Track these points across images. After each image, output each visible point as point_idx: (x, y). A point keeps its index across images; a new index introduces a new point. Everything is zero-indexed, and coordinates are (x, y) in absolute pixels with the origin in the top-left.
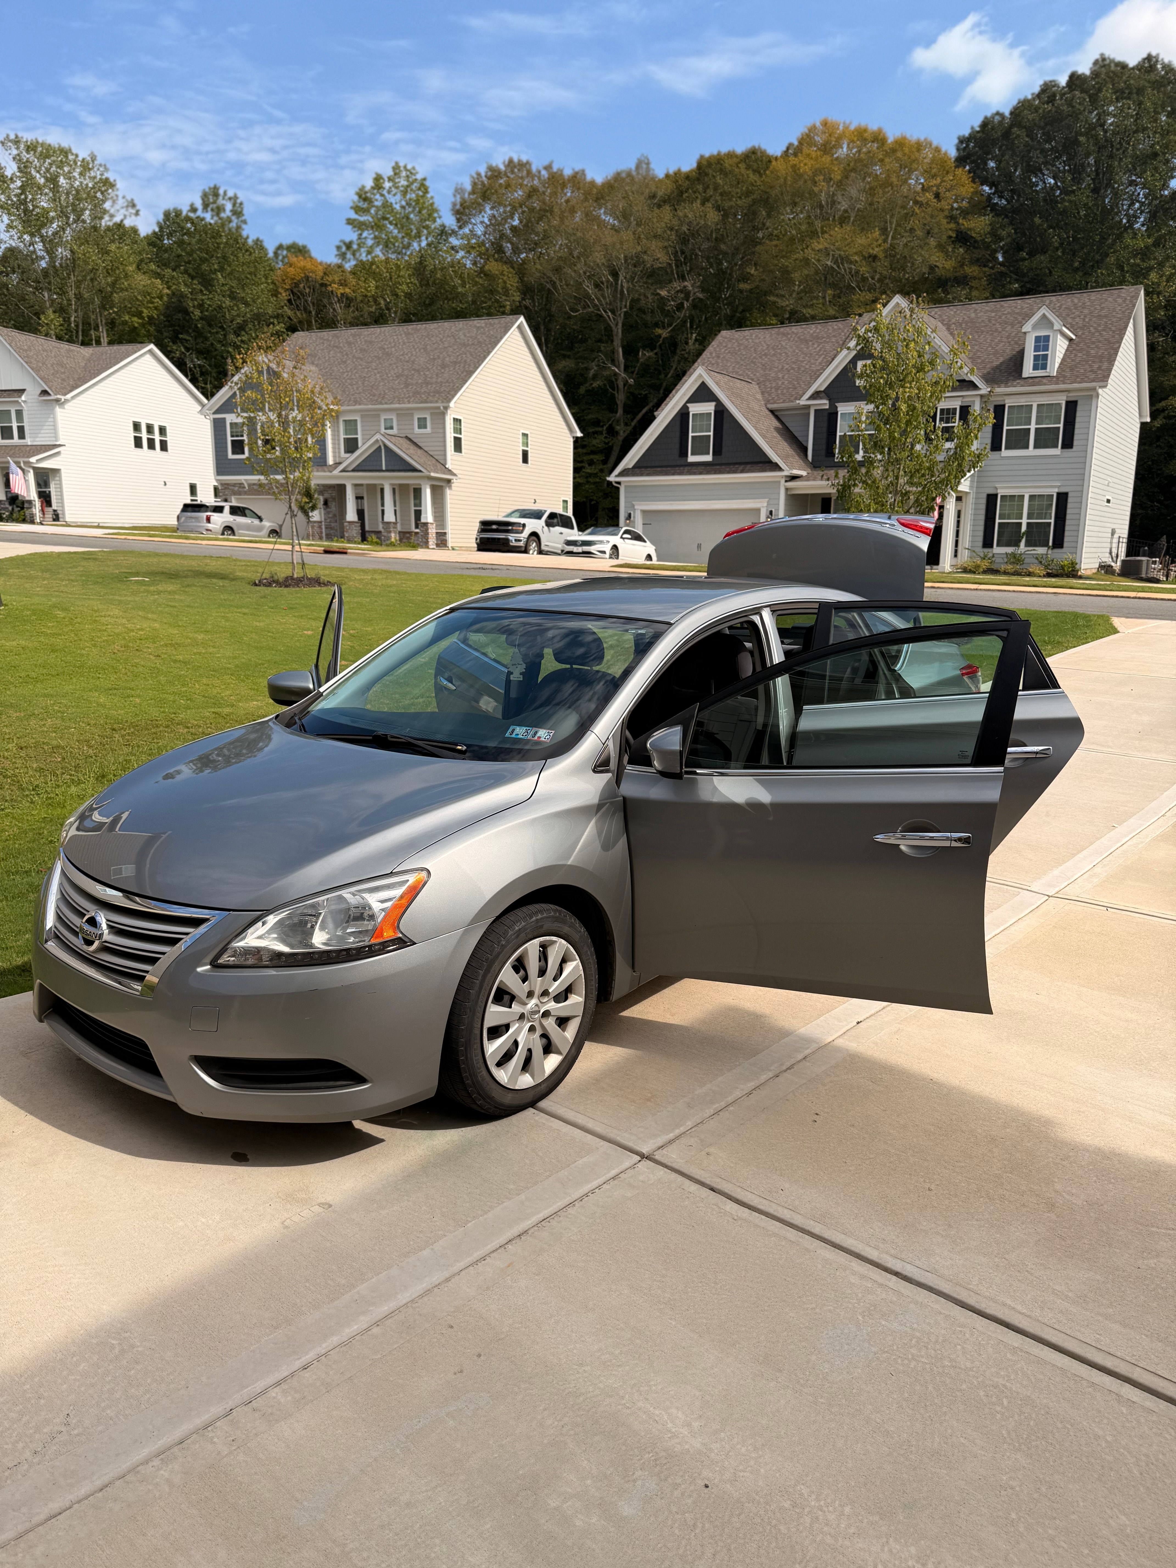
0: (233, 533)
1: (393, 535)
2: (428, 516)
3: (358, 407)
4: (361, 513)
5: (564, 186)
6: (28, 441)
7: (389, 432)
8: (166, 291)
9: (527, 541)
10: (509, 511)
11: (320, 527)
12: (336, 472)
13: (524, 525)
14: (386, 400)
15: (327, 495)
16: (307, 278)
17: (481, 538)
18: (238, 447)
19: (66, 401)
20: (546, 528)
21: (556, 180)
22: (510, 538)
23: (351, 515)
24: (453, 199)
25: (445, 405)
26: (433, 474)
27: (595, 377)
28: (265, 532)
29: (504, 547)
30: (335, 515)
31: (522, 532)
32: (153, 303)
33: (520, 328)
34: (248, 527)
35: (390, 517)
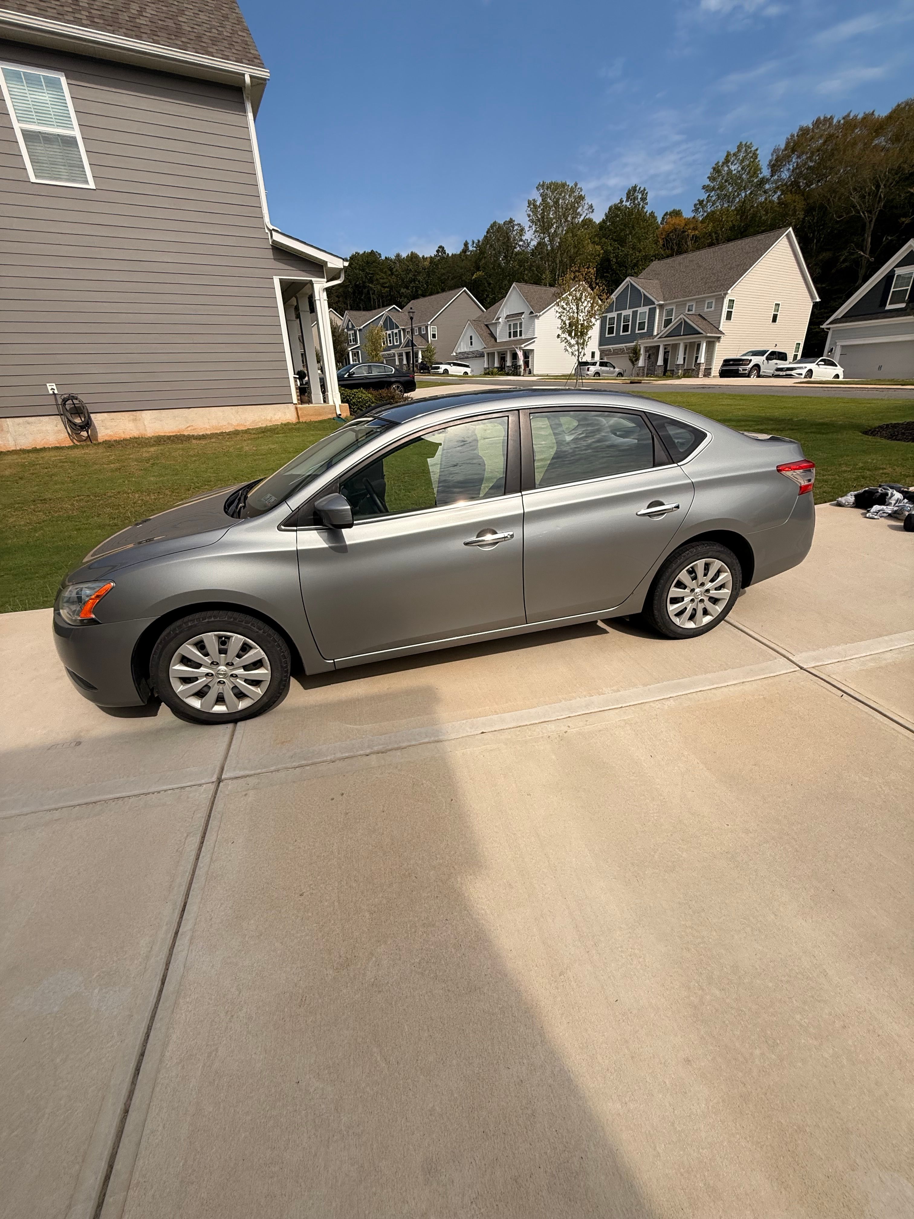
0: (599, 376)
1: (680, 371)
2: (702, 359)
3: (675, 300)
4: (665, 361)
5: (855, 127)
6: (523, 337)
7: (690, 313)
8: (602, 251)
9: (750, 370)
10: (744, 352)
11: (643, 370)
12: (656, 339)
13: (751, 360)
14: (691, 294)
15: (650, 352)
16: (675, 230)
17: (722, 370)
18: (611, 331)
19: (540, 316)
20: (766, 361)
21: (849, 124)
22: (740, 369)
23: (660, 362)
24: (771, 158)
25: (725, 292)
26: (708, 335)
27: (844, 261)
28: (616, 374)
29: (736, 374)
30: (653, 363)
31: (748, 364)
32: (595, 259)
33: (788, 236)
34: (607, 372)
35: (680, 361)
